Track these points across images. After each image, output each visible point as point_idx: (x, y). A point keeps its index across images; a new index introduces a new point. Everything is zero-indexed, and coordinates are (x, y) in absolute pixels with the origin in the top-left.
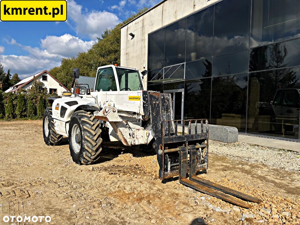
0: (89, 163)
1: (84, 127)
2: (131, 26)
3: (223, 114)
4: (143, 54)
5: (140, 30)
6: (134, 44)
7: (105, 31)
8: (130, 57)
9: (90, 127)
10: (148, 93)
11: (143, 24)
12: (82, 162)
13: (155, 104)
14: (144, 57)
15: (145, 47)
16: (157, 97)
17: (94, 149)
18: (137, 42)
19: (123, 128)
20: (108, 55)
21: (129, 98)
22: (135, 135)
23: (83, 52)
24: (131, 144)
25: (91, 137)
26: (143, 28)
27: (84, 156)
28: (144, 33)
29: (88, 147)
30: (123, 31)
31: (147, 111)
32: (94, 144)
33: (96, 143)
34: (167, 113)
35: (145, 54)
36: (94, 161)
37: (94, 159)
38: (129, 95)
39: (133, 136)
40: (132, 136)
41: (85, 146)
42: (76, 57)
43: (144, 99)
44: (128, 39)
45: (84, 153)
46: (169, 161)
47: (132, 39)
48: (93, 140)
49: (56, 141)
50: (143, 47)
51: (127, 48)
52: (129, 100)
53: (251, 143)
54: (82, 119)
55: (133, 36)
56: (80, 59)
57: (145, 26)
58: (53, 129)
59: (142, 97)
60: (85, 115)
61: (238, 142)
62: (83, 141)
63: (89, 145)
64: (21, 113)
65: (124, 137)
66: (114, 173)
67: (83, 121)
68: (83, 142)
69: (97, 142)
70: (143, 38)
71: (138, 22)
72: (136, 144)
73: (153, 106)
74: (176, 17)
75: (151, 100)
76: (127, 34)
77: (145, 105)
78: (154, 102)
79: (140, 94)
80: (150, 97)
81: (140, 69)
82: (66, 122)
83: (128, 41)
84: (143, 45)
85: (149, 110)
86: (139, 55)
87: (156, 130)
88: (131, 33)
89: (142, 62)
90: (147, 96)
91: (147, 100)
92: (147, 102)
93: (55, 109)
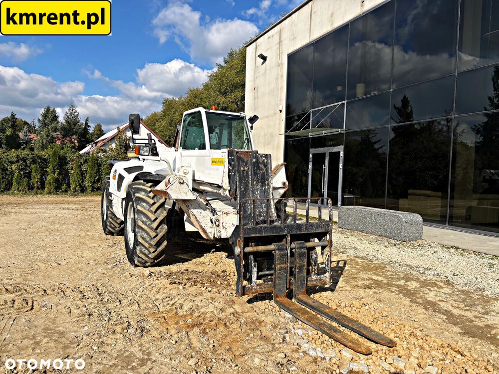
0: (147, 264)
1: (138, 206)
2: (261, 43)
3: (410, 191)
4: (279, 88)
5: (275, 48)
7: (229, 52)
8: (260, 94)
9: (148, 207)
10: (234, 153)
11: (280, 37)
12: (136, 262)
13: (243, 171)
14: (281, 93)
15: (282, 76)
16: (245, 160)
17: (154, 242)
18: (270, 69)
19: (199, 210)
20: (232, 91)
21: (213, 162)
22: (221, 222)
23: (195, 88)
24: (214, 237)
25: (148, 222)
26: (280, 45)
27: (138, 252)
28: (282, 53)
29: (143, 238)
30: (250, 50)
31: (233, 182)
32: (153, 234)
33: (156, 232)
34: (262, 186)
35: (282, 88)
36: (156, 261)
37: (155, 259)
38: (211, 157)
39: (217, 223)
40: (215, 223)
41: (139, 237)
42: (185, 96)
43: (229, 163)
44: (257, 64)
45: (138, 248)
46: (255, 266)
47: (263, 63)
48: (151, 228)
49: (117, 229)
50: (280, 75)
51: (255, 78)
52: (212, 165)
53: (445, 243)
54: (137, 195)
55: (264, 58)
56: (190, 100)
57: (283, 42)
58: (111, 209)
59: (227, 160)
60: (142, 188)
61: (422, 239)
62: (137, 229)
63: (145, 235)
64: (93, 185)
65: (201, 224)
66: (177, 282)
67: (137, 197)
68: (136, 231)
69: (158, 231)
70: (280, 62)
71: (273, 36)
72: (222, 237)
73: (241, 175)
74: (332, 24)
75: (239, 164)
76: (256, 56)
77: (230, 173)
78: (242, 169)
79: (225, 154)
80: (237, 160)
81: (275, 113)
82: (122, 199)
83: (257, 67)
84: (280, 73)
85: (236, 182)
86: (273, 91)
87: (244, 215)
88: (261, 54)
89: (277, 101)
90: (233, 158)
91: (234, 165)
92: (233, 167)
93: (113, 178)
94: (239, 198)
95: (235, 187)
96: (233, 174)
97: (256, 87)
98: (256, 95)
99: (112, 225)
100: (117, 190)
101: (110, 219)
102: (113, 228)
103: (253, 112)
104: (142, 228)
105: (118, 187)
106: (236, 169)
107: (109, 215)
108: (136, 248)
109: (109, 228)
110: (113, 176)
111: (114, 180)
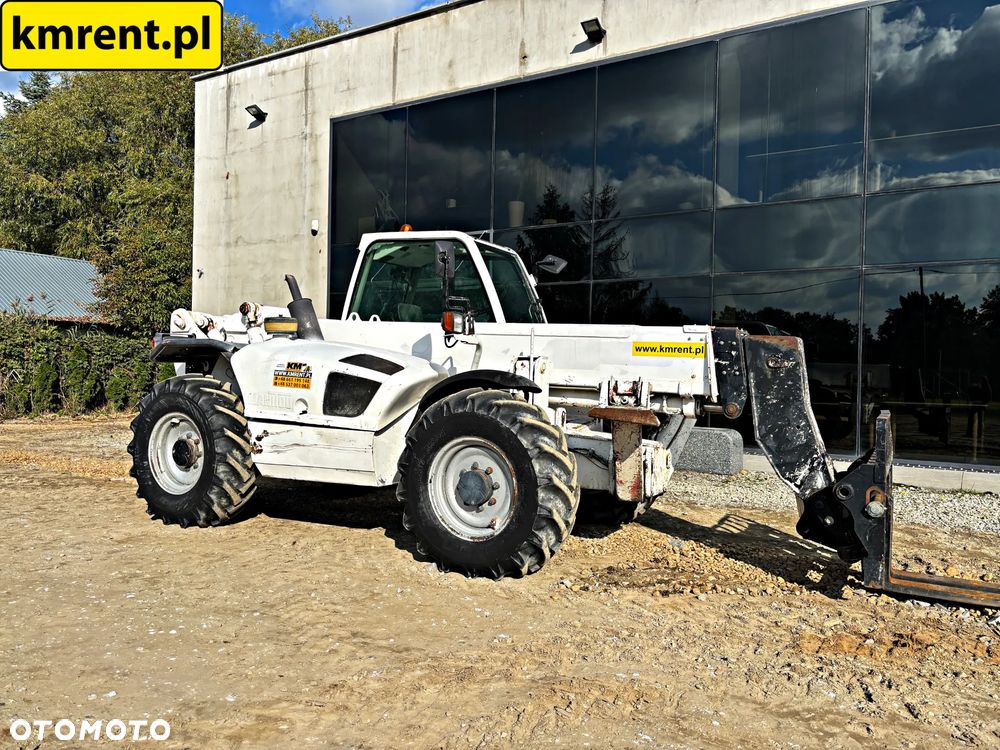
1: (542, 445)
2: (246, 82)
4: (308, 184)
6: (261, 146)
8: (244, 191)
11: (306, 80)
12: (525, 568)
13: (775, 370)
15: (315, 161)
17: (572, 519)
18: (278, 142)
25: (564, 477)
26: (306, 95)
27: (544, 543)
28: (314, 113)
29: (559, 512)
30: (208, 90)
31: (736, 389)
32: (574, 501)
35: (315, 186)
43: (720, 353)
44: (234, 124)
45: (543, 535)
47: (252, 126)
48: (571, 489)
50: (309, 159)
51: (227, 155)
54: (526, 420)
57: (316, 91)
58: (232, 461)
59: (709, 347)
60: (520, 406)
62: (541, 495)
68: (540, 498)
73: (766, 375)
74: (452, 81)
75: (756, 356)
76: (228, 106)
77: (725, 372)
78: (771, 364)
79: (703, 336)
80: (747, 347)
81: (296, 236)
82: (377, 433)
83: (235, 130)
84: (308, 153)
85: (748, 388)
86: (287, 187)
87: (778, 447)
88: (255, 106)
89: (303, 211)
90: (734, 343)
91: (738, 356)
92: (735, 361)
93: (276, 384)
94: (760, 417)
95: (744, 398)
96: (737, 373)
97: (232, 173)
98: (232, 191)
99: (224, 501)
100: (325, 413)
101: (226, 486)
102: (223, 508)
103: (223, 227)
104: (557, 490)
105: (331, 405)
106: (743, 364)
107: (222, 476)
108: (537, 536)
109: (216, 509)
110: (280, 379)
111: (296, 389)
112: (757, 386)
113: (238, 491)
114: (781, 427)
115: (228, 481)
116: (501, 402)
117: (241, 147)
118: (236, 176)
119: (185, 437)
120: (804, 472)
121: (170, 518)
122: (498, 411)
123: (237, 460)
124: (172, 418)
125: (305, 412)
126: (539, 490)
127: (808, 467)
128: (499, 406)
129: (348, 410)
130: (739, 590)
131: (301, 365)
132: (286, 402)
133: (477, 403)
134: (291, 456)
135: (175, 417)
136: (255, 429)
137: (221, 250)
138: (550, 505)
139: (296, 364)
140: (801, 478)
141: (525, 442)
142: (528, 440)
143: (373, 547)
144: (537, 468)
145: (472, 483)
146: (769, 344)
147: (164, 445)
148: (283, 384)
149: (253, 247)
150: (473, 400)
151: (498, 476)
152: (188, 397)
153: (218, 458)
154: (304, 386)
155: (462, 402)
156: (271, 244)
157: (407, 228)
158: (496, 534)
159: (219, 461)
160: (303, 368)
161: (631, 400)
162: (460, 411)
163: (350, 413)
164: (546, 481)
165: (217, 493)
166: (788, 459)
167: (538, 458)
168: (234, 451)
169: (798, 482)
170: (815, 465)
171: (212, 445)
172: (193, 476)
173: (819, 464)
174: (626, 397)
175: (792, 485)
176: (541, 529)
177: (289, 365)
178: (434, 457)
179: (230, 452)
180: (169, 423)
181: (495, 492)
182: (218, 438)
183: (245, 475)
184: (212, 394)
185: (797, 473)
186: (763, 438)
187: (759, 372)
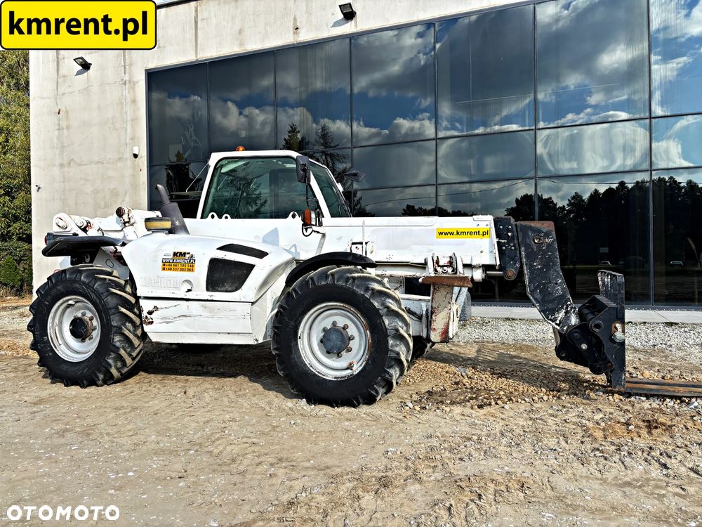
4: (129, 119)
6: (87, 89)
8: (74, 123)
14: (133, 127)
15: (134, 101)
18: (101, 86)
31: (513, 259)
35: (135, 120)
38: (435, 227)
50: (128, 100)
51: (58, 95)
52: (437, 238)
55: (85, 66)
59: (492, 231)
60: (369, 278)
73: (533, 249)
74: (241, 44)
75: (525, 235)
76: (58, 58)
77: (504, 248)
78: (536, 241)
79: (488, 223)
80: (519, 230)
81: (120, 158)
82: (253, 303)
83: (64, 76)
84: (127, 95)
85: (521, 258)
86: (111, 121)
87: (543, 298)
88: (82, 58)
89: (126, 140)
90: (510, 227)
91: (513, 236)
92: (510, 240)
93: (164, 269)
94: (529, 278)
95: (518, 265)
96: (513, 248)
97: (63, 109)
98: (64, 124)
99: (119, 364)
100: (208, 290)
101: (122, 352)
102: (118, 370)
103: (57, 152)
104: (401, 338)
105: (212, 284)
106: (516, 241)
107: (118, 344)
108: (388, 373)
109: (113, 371)
110: (168, 265)
111: (183, 272)
112: (527, 257)
113: (130, 355)
114: (544, 284)
115: (123, 348)
116: (356, 275)
117: (70, 90)
118: (67, 112)
119: (79, 315)
120: (561, 315)
121: (69, 381)
122: (354, 282)
123: (129, 331)
124: (68, 300)
125: (189, 290)
126: (389, 339)
127: (564, 311)
128: (354, 278)
129: (227, 287)
130: (527, 400)
131: (185, 254)
132: (174, 283)
133: (336, 277)
134: (180, 325)
135: (71, 299)
136: (146, 306)
137: (56, 171)
138: (397, 349)
139: (181, 253)
140: (559, 318)
141: (376, 304)
142: (378, 303)
143: (247, 391)
144: (387, 322)
145: (333, 337)
146: (534, 227)
147: (61, 322)
148: (170, 269)
149: (83, 167)
150: (333, 275)
151: (352, 330)
152: (84, 283)
153: (114, 330)
154: (189, 270)
155: (325, 275)
156: (100, 165)
157: (241, 149)
158: (355, 373)
159: (115, 332)
160: (187, 256)
161: (450, 270)
162: (323, 283)
163: (230, 289)
164: (394, 332)
165: (114, 358)
166: (550, 306)
167: (387, 315)
168: (127, 324)
169: (558, 322)
170: (569, 309)
171: (109, 321)
172: (90, 347)
173: (571, 308)
174: (445, 268)
175: (554, 324)
176: (391, 367)
177: (175, 254)
178: (302, 319)
179: (124, 325)
180: (65, 304)
181: (351, 342)
182: (114, 314)
183: (136, 342)
184: (105, 279)
185: (557, 315)
186: (532, 292)
187: (528, 247)
